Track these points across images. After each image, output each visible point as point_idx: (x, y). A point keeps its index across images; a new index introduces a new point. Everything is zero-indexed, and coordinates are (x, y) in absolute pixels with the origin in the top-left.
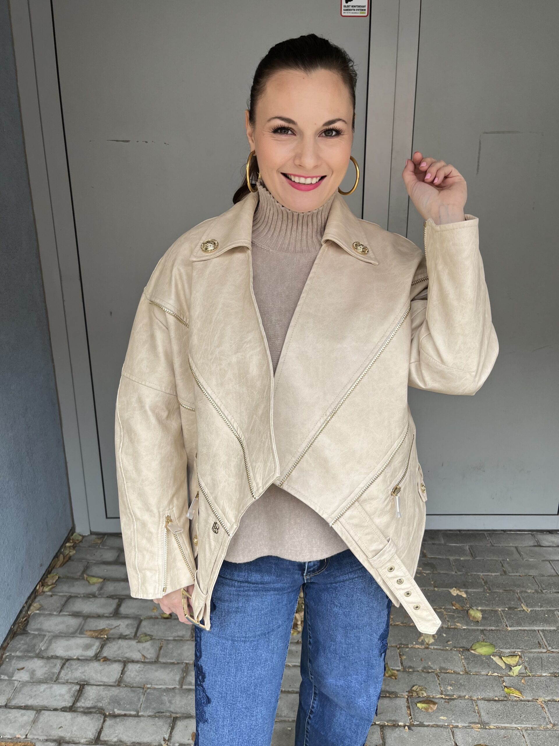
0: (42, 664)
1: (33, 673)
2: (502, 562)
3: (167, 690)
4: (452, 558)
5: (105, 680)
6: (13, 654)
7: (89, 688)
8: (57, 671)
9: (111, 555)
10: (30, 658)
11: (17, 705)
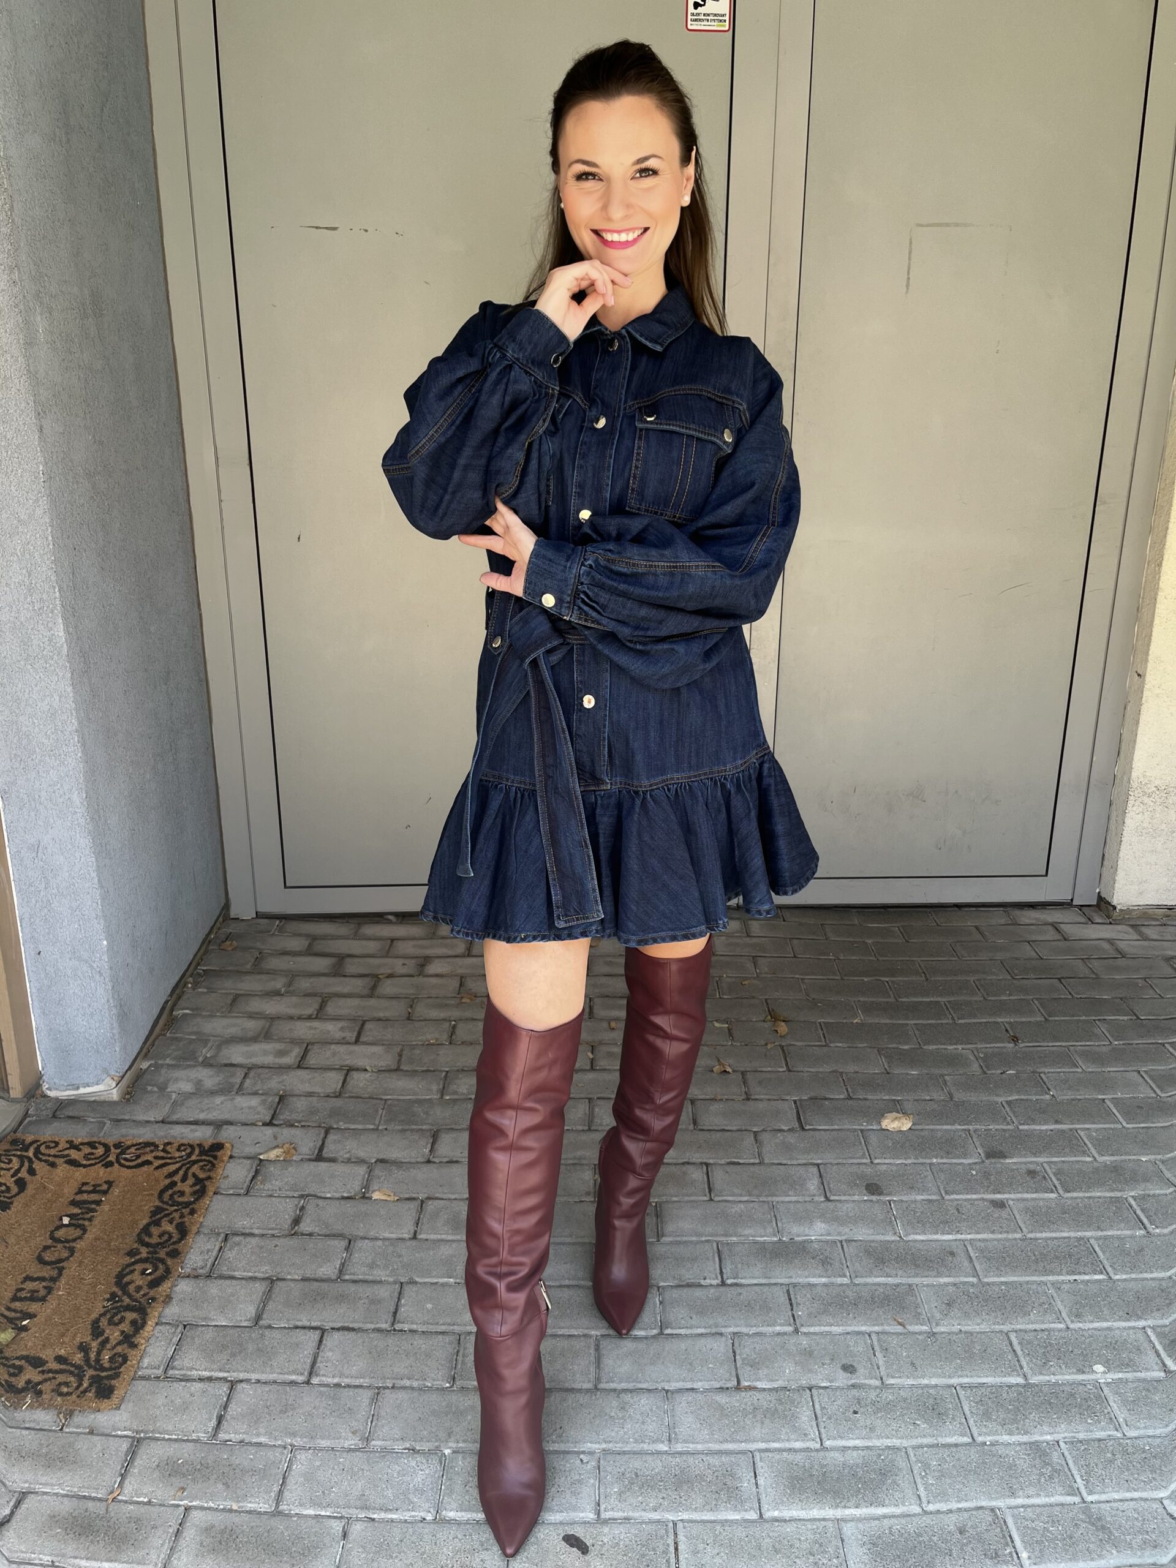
0: (211, 1073)
1: (198, 1083)
2: (953, 945)
3: (420, 1102)
4: (869, 941)
5: (317, 1089)
6: (160, 1062)
7: (295, 1099)
8: (239, 1081)
9: (297, 944)
10: (189, 1066)
11: (182, 1120)
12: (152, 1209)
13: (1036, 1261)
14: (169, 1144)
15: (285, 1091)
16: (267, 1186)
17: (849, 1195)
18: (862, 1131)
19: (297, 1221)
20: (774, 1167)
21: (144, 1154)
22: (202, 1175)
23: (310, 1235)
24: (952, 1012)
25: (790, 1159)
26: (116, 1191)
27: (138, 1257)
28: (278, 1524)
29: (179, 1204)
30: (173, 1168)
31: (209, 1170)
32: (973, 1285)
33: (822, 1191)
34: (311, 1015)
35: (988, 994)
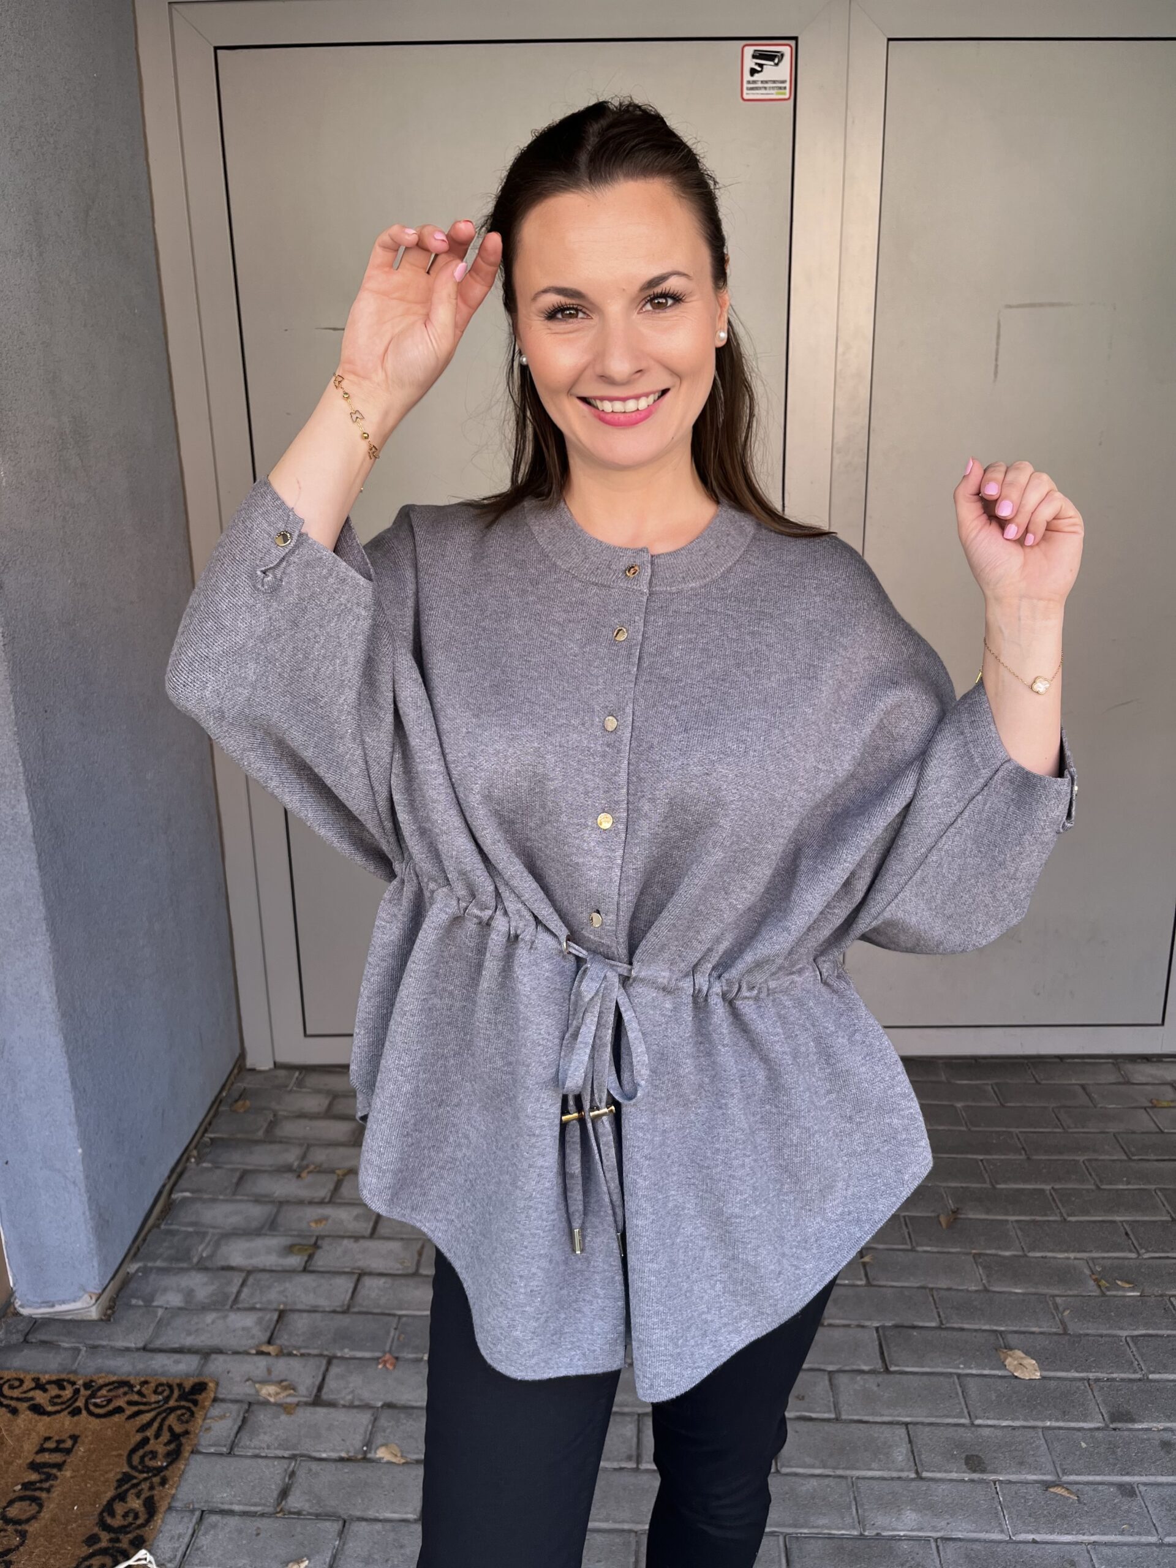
0: (205, 1280)
1: (189, 1294)
2: (1056, 1111)
4: (959, 1105)
6: (150, 1264)
7: (296, 1316)
8: (235, 1290)
9: (314, 1103)
10: (182, 1270)
11: (164, 1347)
12: (119, 1476)
14: (146, 1382)
15: (285, 1304)
16: (255, 1442)
17: (945, 1471)
18: (959, 1376)
19: (284, 1493)
20: (854, 1425)
21: (116, 1397)
22: (178, 1428)
23: (299, 1513)
24: (1060, 1205)
25: (872, 1414)
26: (81, 1449)
27: (97, 1547)
29: (148, 1469)
30: (148, 1417)
31: (187, 1422)
33: (913, 1464)
34: (325, 1198)
35: (1101, 1181)
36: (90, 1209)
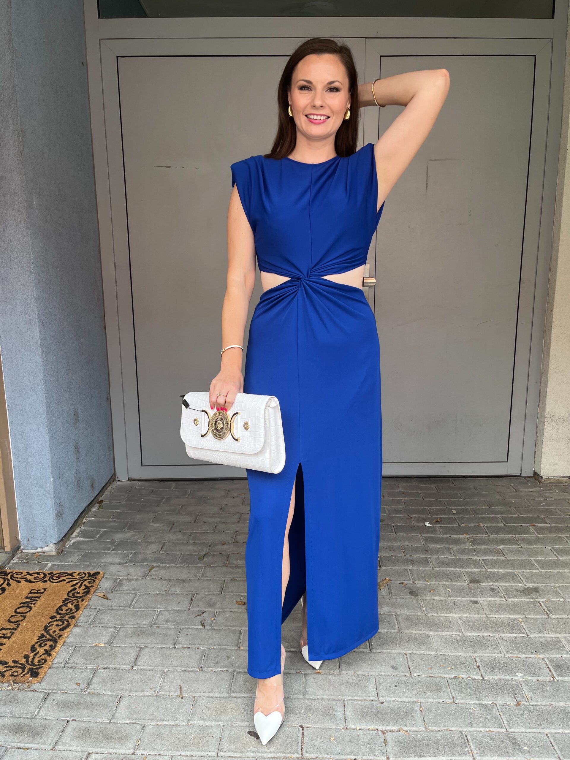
2: (461, 494)
4: (420, 492)
7: (139, 554)
8: (112, 547)
9: (146, 492)
10: (90, 540)
12: (64, 599)
13: (492, 627)
14: (74, 573)
16: (122, 589)
17: (401, 596)
18: (410, 569)
21: (62, 577)
22: (88, 585)
23: (139, 609)
24: (458, 521)
26: (47, 592)
27: (55, 619)
28: (111, 727)
29: (76, 597)
30: (75, 582)
31: (92, 583)
32: (459, 636)
33: (388, 594)
34: (150, 521)
35: (476, 514)
36: (55, 505)
